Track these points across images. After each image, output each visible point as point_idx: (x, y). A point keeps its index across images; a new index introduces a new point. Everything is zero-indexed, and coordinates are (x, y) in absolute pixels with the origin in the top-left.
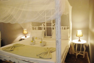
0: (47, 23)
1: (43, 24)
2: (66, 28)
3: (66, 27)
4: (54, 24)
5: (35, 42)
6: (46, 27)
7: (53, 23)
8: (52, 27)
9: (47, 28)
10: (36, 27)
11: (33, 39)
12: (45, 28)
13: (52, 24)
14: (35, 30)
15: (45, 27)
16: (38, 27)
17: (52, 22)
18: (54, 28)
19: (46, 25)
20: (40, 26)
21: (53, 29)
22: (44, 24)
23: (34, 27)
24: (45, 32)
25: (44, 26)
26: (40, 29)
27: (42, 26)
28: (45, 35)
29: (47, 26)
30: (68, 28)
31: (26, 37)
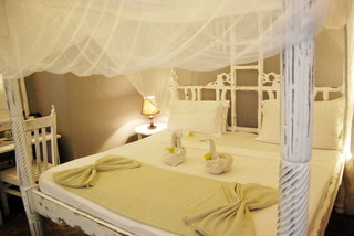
0: (237, 71)
1: (220, 77)
2: (326, 96)
3: (326, 90)
4: (272, 78)
5: (184, 153)
6: (233, 89)
7: (266, 71)
8: (260, 89)
9: (237, 92)
10: (193, 88)
11: (176, 140)
12: (229, 92)
13: (260, 77)
14: (186, 103)
15: (228, 88)
16: (199, 88)
17: (260, 68)
19: (233, 81)
20: (209, 86)
21: (266, 96)
22: (224, 78)
23: (186, 88)
24: (230, 110)
25: (227, 84)
26: (209, 95)
27: (218, 85)
28: (229, 123)
29: (238, 84)
30: (333, 96)
31: (152, 127)
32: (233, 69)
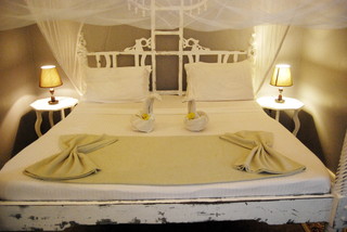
0: (157, 36)
1: (139, 42)
3: (236, 54)
4: (191, 43)
6: (153, 54)
7: (186, 37)
8: (181, 53)
10: (107, 54)
13: (181, 42)
14: (99, 71)
16: (115, 54)
17: (180, 33)
18: (191, 59)
19: (153, 47)
20: (127, 51)
22: (144, 43)
23: (98, 55)
25: (146, 49)
27: (137, 50)
29: (157, 49)
31: (54, 101)
32: (154, 34)
